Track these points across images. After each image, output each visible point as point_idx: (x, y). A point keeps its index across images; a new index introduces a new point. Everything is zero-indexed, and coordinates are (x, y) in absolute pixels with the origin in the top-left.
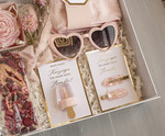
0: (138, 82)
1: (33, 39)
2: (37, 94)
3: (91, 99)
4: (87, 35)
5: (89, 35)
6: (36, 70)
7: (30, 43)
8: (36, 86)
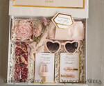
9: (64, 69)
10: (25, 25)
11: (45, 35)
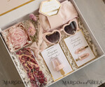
1: (35, 39)
2: (43, 66)
7: (34, 41)
9: (75, 53)
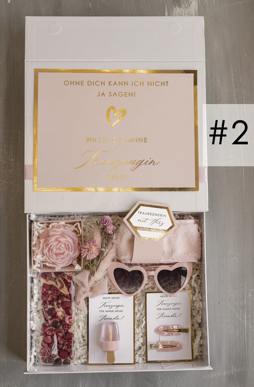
0: (197, 340)
2: (81, 324)
3: (138, 344)
4: (152, 273)
5: (155, 274)
6: (87, 300)
7: (87, 267)
8: (82, 316)
9: (157, 331)
10: (63, 235)
11: (110, 254)
